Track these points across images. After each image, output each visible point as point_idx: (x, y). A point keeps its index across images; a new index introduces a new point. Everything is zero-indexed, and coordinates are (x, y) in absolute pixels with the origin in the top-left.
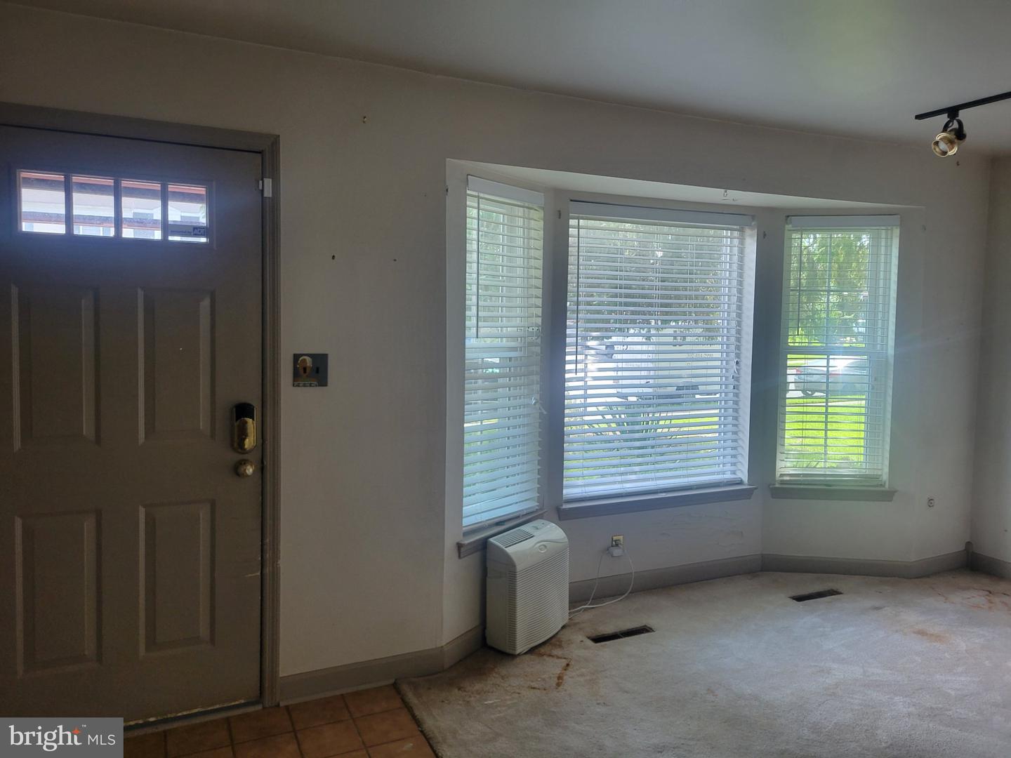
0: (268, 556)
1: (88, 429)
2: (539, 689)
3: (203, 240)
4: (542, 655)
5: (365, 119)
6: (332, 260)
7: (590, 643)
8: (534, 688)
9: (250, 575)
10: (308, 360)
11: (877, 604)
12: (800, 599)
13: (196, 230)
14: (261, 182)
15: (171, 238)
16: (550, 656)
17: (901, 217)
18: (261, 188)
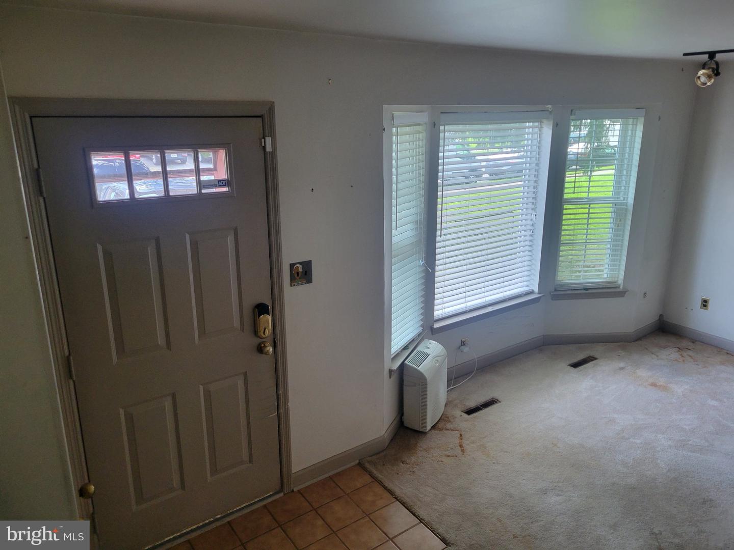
0: (281, 401)
1: (161, 340)
2: (452, 456)
3: (225, 189)
4: (441, 429)
5: (330, 82)
6: (312, 192)
7: (466, 416)
8: (449, 456)
9: (271, 416)
10: (300, 266)
11: (622, 365)
12: (576, 365)
13: (221, 183)
14: (263, 140)
15: (204, 191)
16: (447, 429)
17: (646, 110)
18: (263, 145)
